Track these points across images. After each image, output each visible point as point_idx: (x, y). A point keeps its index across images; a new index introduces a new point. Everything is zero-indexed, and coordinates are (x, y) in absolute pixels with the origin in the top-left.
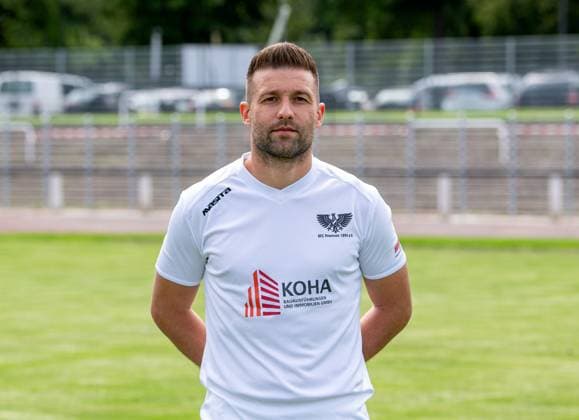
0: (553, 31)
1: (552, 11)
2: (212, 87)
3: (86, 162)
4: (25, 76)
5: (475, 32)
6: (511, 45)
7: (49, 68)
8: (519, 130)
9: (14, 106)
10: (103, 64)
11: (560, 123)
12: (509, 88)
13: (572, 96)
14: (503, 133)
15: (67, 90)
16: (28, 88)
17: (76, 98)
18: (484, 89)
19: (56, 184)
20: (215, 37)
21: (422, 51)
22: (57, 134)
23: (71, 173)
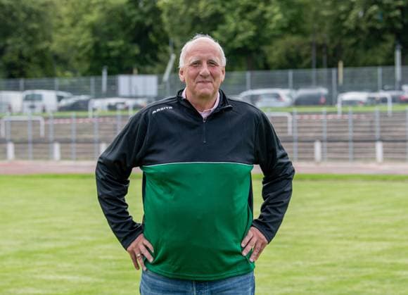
0: (309, 67)
1: (307, 56)
2: (136, 97)
3: (73, 136)
4: (38, 92)
5: (267, 67)
6: (290, 73)
7: (50, 87)
8: (297, 117)
9: (33, 107)
10: (73, 84)
11: (319, 113)
12: (290, 96)
13: (323, 100)
14: (290, 118)
15: (60, 98)
16: (40, 98)
17: (63, 103)
18: (277, 97)
19: (57, 147)
20: (135, 71)
21: (245, 76)
22: (56, 122)
23: (65, 142)
